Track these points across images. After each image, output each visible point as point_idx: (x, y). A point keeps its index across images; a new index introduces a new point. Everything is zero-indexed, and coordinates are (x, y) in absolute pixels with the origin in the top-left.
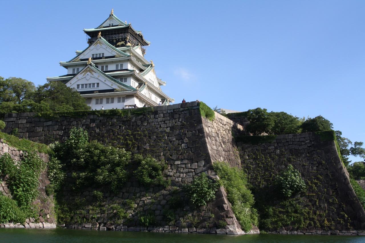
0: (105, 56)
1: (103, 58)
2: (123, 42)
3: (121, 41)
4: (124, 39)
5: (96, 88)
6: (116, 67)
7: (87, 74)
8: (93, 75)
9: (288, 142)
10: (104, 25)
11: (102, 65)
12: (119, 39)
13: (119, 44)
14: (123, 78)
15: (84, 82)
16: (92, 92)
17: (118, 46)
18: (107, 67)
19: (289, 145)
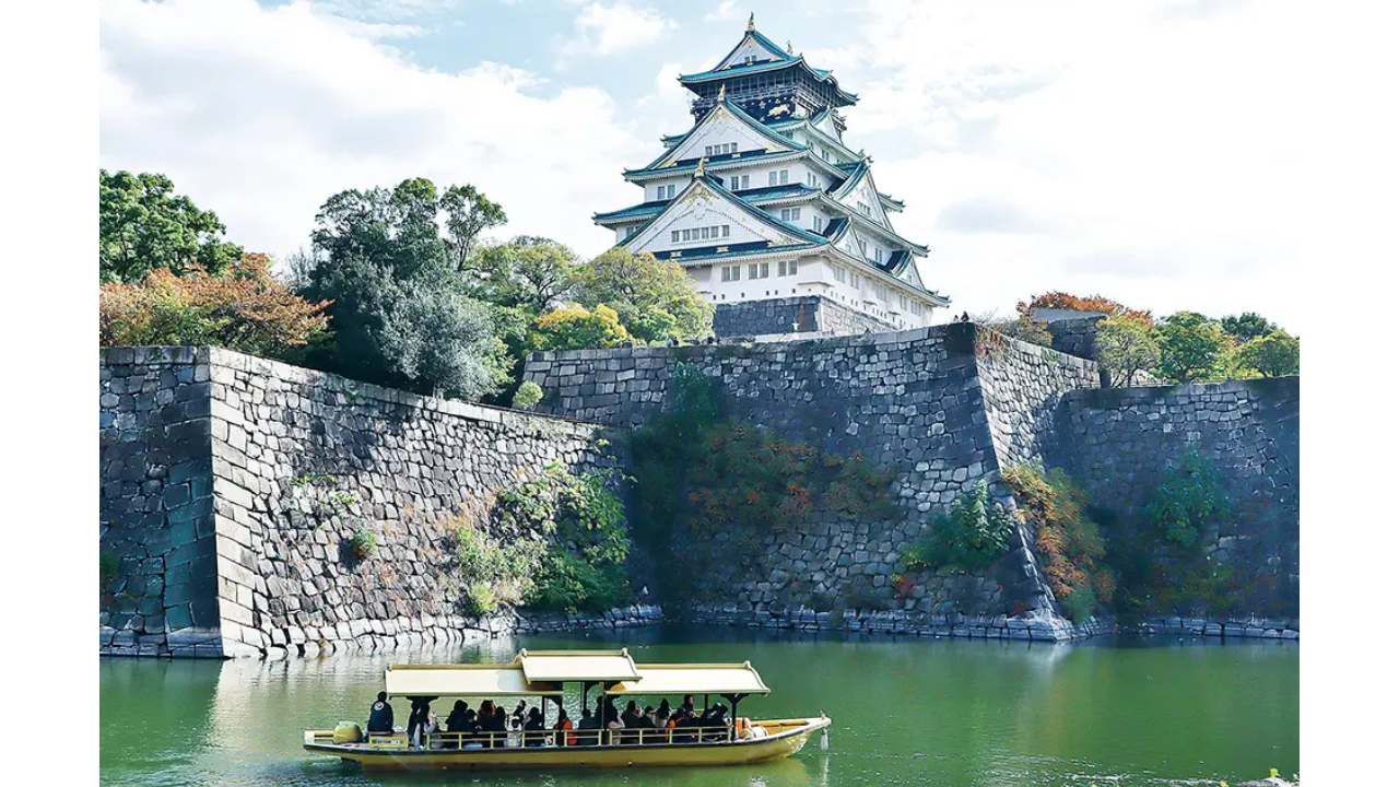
0: (741, 149)
1: (734, 156)
2: (784, 108)
3: (778, 105)
4: (786, 99)
5: (720, 241)
6: (771, 179)
7: (695, 204)
8: (711, 204)
9: (1194, 403)
10: (731, 62)
11: (734, 175)
12: (774, 99)
13: (775, 111)
14: (791, 209)
15: (689, 223)
16: (711, 251)
17: (771, 120)
18: (746, 178)
19: (1196, 410)
